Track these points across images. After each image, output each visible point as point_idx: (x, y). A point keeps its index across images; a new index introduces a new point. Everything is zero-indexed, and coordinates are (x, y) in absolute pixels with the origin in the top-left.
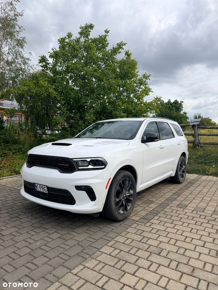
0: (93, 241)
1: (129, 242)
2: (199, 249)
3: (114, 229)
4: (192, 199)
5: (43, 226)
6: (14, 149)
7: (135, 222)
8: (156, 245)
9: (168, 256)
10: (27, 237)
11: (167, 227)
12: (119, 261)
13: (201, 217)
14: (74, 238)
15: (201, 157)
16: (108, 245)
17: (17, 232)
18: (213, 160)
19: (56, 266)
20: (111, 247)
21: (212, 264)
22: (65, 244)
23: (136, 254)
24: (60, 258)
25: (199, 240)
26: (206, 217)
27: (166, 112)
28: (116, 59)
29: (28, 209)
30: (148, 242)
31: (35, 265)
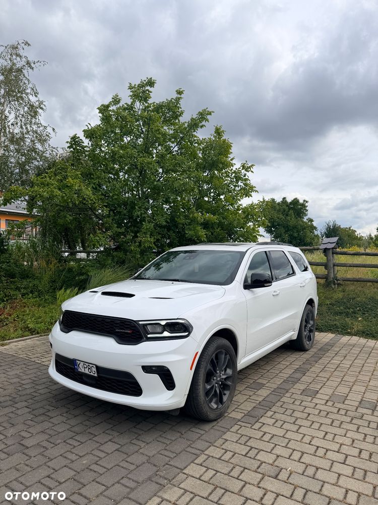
0: (172, 455)
1: (229, 457)
2: (337, 468)
3: (203, 434)
4: (326, 380)
5: (89, 430)
6: (25, 288)
7: (236, 421)
8: (271, 462)
9: (290, 480)
10: (66, 450)
11: (287, 431)
12: (215, 489)
13: (340, 413)
14: (141, 451)
15: (339, 302)
16: (196, 462)
17: (48, 441)
18: (358, 308)
19: (118, 499)
20: (201, 465)
21: (357, 492)
22: (127, 462)
23: (240, 477)
24: (123, 485)
25: (338, 452)
26: (348, 412)
27: (278, 218)
28: (195, 137)
29: (61, 400)
30: (258, 457)
31: (85, 497)
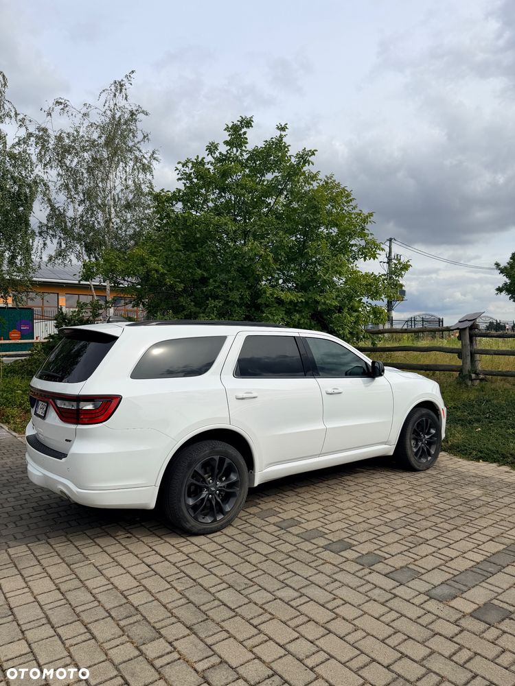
18: (487, 415)
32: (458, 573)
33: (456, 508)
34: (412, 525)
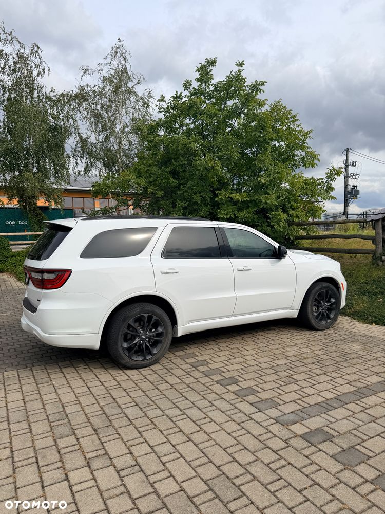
32: (308, 405)
33: (333, 359)
34: (292, 369)
